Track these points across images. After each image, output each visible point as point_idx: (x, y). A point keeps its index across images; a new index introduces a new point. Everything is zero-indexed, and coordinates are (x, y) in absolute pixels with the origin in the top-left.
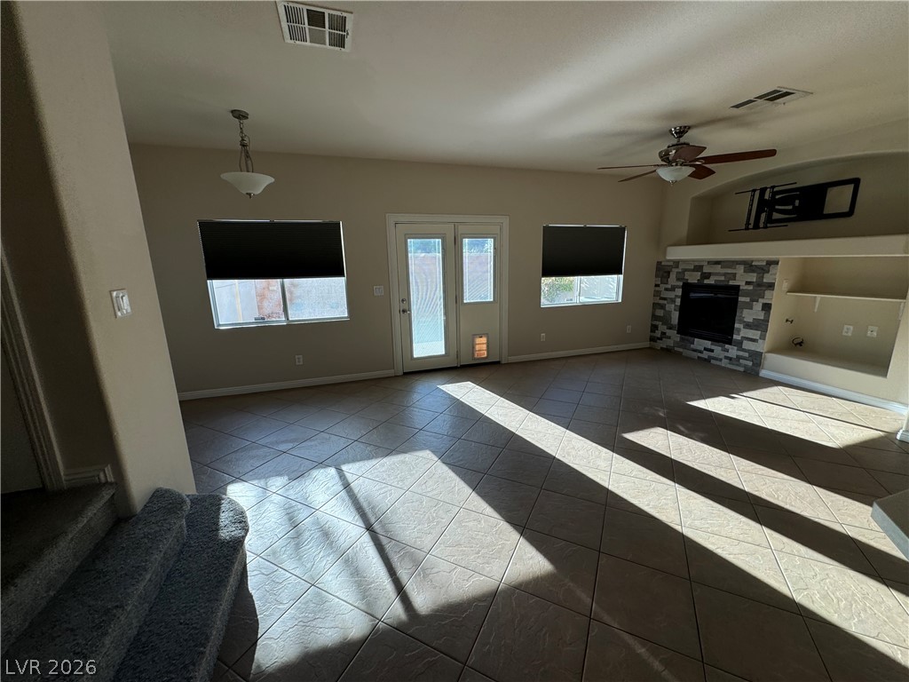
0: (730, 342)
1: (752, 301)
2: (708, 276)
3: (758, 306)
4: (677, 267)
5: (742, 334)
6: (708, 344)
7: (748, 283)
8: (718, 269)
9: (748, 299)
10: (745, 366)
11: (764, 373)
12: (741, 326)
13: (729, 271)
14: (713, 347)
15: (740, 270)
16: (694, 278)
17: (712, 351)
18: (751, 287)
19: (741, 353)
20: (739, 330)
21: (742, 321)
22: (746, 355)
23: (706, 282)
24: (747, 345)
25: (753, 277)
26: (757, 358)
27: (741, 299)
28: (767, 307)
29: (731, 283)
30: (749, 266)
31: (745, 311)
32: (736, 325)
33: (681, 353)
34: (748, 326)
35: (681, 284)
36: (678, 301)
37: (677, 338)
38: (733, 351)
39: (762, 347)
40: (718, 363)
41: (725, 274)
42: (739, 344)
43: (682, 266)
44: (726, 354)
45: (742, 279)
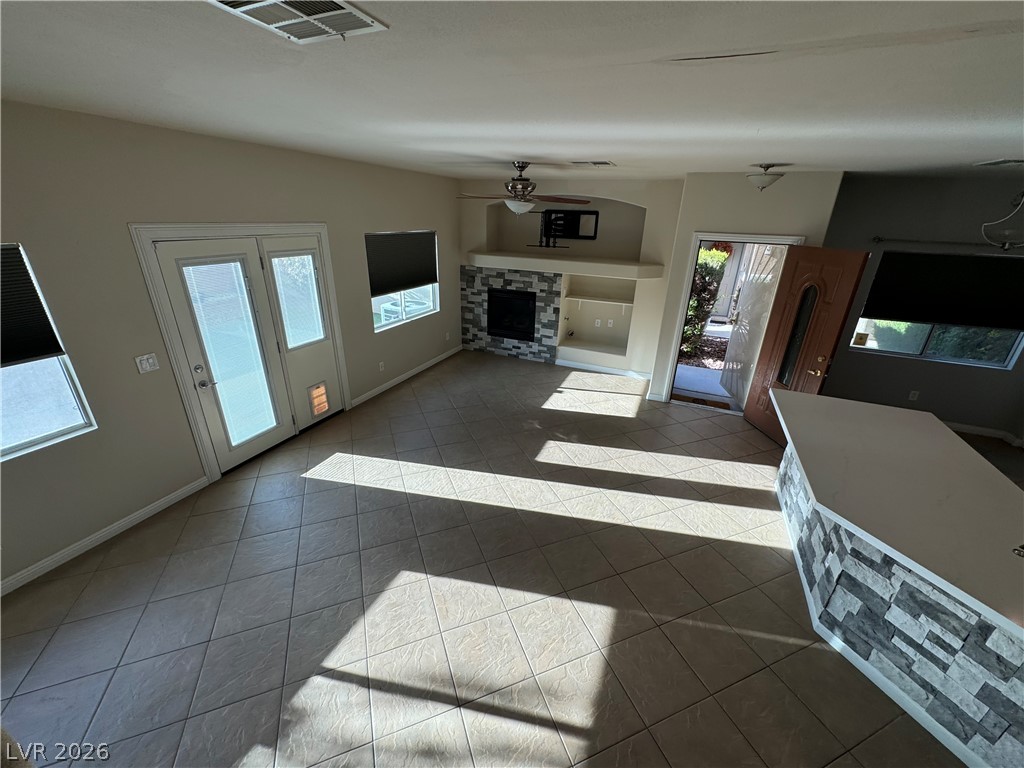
0: (532, 339)
1: (546, 305)
2: (509, 282)
3: (550, 310)
4: (481, 273)
5: (541, 333)
6: (515, 342)
7: (542, 291)
8: (517, 277)
9: (542, 304)
10: (545, 358)
11: (558, 362)
12: (540, 326)
13: (527, 279)
14: (520, 345)
15: (535, 279)
16: (497, 284)
17: (519, 348)
18: (544, 295)
19: (541, 348)
20: (539, 330)
21: (539, 322)
22: (545, 349)
23: (509, 288)
24: (545, 341)
25: (545, 286)
26: (552, 350)
27: (538, 304)
28: (556, 311)
29: (529, 290)
30: (542, 277)
31: (542, 314)
32: (536, 326)
33: (493, 352)
34: (545, 326)
35: (486, 289)
36: (486, 305)
37: (489, 339)
38: (535, 347)
39: (555, 342)
40: (525, 358)
41: (524, 282)
42: (539, 341)
43: (485, 272)
44: (531, 350)
45: (537, 287)
